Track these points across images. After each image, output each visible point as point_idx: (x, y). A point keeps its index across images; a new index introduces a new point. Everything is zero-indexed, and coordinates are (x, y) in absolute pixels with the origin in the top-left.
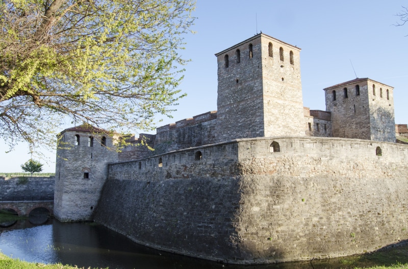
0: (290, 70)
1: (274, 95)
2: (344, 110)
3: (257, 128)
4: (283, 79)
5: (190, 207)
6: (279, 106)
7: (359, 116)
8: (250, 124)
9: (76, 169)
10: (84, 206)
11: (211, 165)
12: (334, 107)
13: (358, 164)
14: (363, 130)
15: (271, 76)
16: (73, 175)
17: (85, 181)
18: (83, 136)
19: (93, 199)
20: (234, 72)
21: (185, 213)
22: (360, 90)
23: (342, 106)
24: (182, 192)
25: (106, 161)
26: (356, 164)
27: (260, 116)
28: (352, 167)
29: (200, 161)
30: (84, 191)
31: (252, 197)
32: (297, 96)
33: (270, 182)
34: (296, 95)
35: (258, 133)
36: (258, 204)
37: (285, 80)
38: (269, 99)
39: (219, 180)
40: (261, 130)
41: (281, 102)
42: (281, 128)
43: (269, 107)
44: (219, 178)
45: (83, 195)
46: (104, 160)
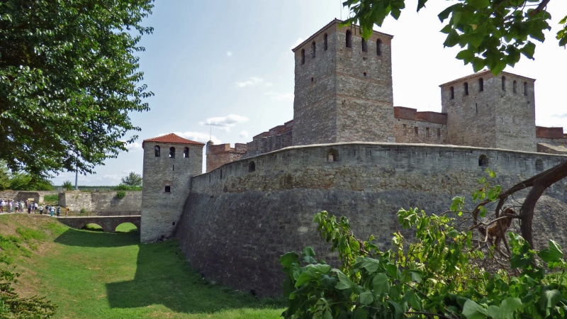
0: (377, 63)
1: (351, 94)
2: (463, 110)
3: (329, 134)
4: (365, 74)
5: (239, 225)
6: (358, 107)
7: (482, 118)
8: (323, 129)
9: (156, 182)
10: (165, 222)
11: (262, 177)
12: (451, 107)
13: (449, 176)
14: (487, 134)
15: (347, 71)
16: (154, 188)
17: (167, 195)
18: (164, 147)
19: (175, 214)
20: (310, 69)
21: (234, 232)
22: (484, 84)
23: (461, 106)
24: (234, 208)
25: (189, 173)
26: (446, 176)
27: (332, 119)
28: (440, 181)
29: (254, 173)
30: (165, 206)
31: (300, 215)
32: (385, 94)
33: (325, 198)
34: (383, 93)
35: (330, 139)
36: (307, 224)
37: (368, 75)
38: (343, 99)
39: (269, 195)
40: (333, 136)
41: (360, 102)
42: (360, 134)
43: (343, 109)
44: (269, 192)
45: (164, 210)
46: (187, 173)
